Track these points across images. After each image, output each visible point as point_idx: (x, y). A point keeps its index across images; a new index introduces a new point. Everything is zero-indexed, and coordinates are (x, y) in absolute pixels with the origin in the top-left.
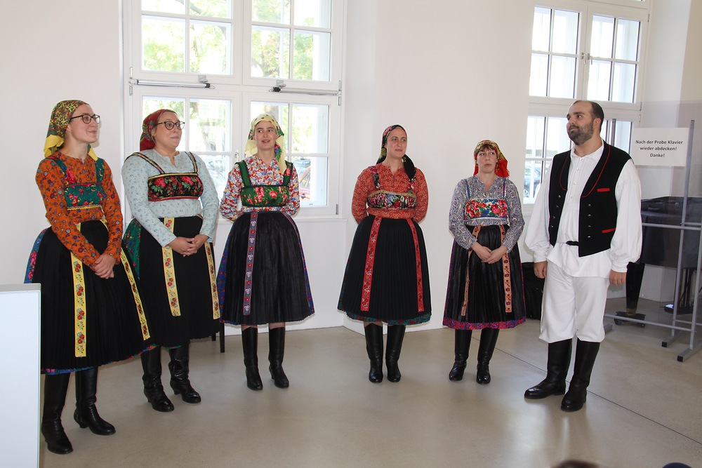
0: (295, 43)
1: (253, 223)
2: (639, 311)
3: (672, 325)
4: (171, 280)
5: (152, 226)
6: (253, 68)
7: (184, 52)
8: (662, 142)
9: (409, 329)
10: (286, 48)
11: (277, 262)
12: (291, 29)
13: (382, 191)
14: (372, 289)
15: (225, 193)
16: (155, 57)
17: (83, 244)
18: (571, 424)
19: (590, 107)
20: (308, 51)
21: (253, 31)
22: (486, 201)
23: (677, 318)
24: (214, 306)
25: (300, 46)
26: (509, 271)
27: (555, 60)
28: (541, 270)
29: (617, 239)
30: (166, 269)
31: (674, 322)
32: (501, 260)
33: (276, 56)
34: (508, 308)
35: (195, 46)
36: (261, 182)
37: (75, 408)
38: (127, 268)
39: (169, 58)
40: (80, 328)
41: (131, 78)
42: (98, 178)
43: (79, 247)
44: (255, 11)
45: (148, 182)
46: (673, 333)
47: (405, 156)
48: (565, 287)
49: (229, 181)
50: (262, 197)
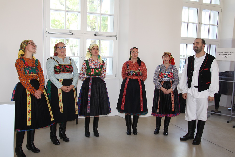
0: (102, 19)
1: (91, 81)
2: (219, 110)
3: (230, 115)
4: (61, 100)
5: (55, 82)
6: (88, 28)
7: (64, 22)
8: (227, 53)
9: (140, 117)
10: (99, 21)
11: (99, 94)
12: (100, 14)
13: (129, 70)
14: (125, 103)
15: (81, 71)
16: (55, 24)
17: (30, 86)
18: (196, 149)
19: (201, 41)
20: (106, 22)
21: (87, 15)
22: (166, 73)
23: (232, 113)
24: (76, 110)
25: (103, 20)
26: (173, 97)
27: (190, 24)
28: (185, 96)
29: (211, 85)
30: (59, 96)
31: (231, 114)
32: (171, 93)
33: (95, 23)
34: (173, 109)
35: (68, 20)
36: (93, 67)
37: (27, 143)
38: (46, 96)
39: (59, 24)
40: (29, 115)
41: (46, 31)
42: (36, 65)
43: (29, 87)
44: (88, 8)
45: (54, 67)
46: (231, 118)
47: (138, 57)
48: (194, 102)
49: (82, 67)
50: (94, 72)
